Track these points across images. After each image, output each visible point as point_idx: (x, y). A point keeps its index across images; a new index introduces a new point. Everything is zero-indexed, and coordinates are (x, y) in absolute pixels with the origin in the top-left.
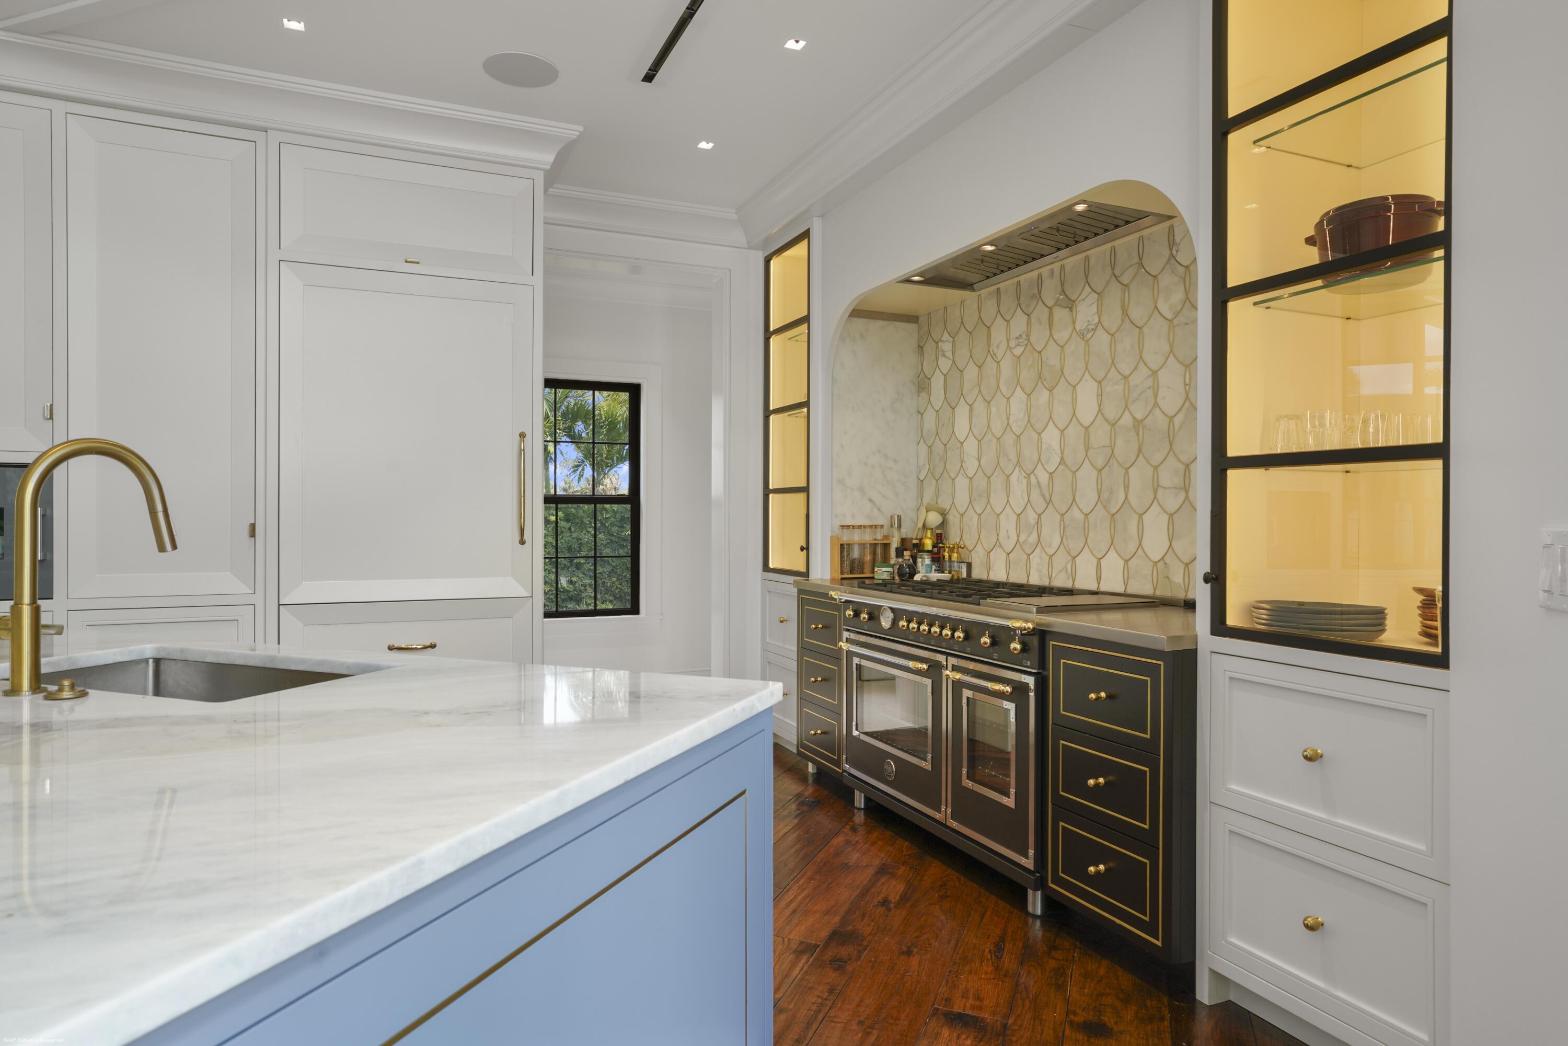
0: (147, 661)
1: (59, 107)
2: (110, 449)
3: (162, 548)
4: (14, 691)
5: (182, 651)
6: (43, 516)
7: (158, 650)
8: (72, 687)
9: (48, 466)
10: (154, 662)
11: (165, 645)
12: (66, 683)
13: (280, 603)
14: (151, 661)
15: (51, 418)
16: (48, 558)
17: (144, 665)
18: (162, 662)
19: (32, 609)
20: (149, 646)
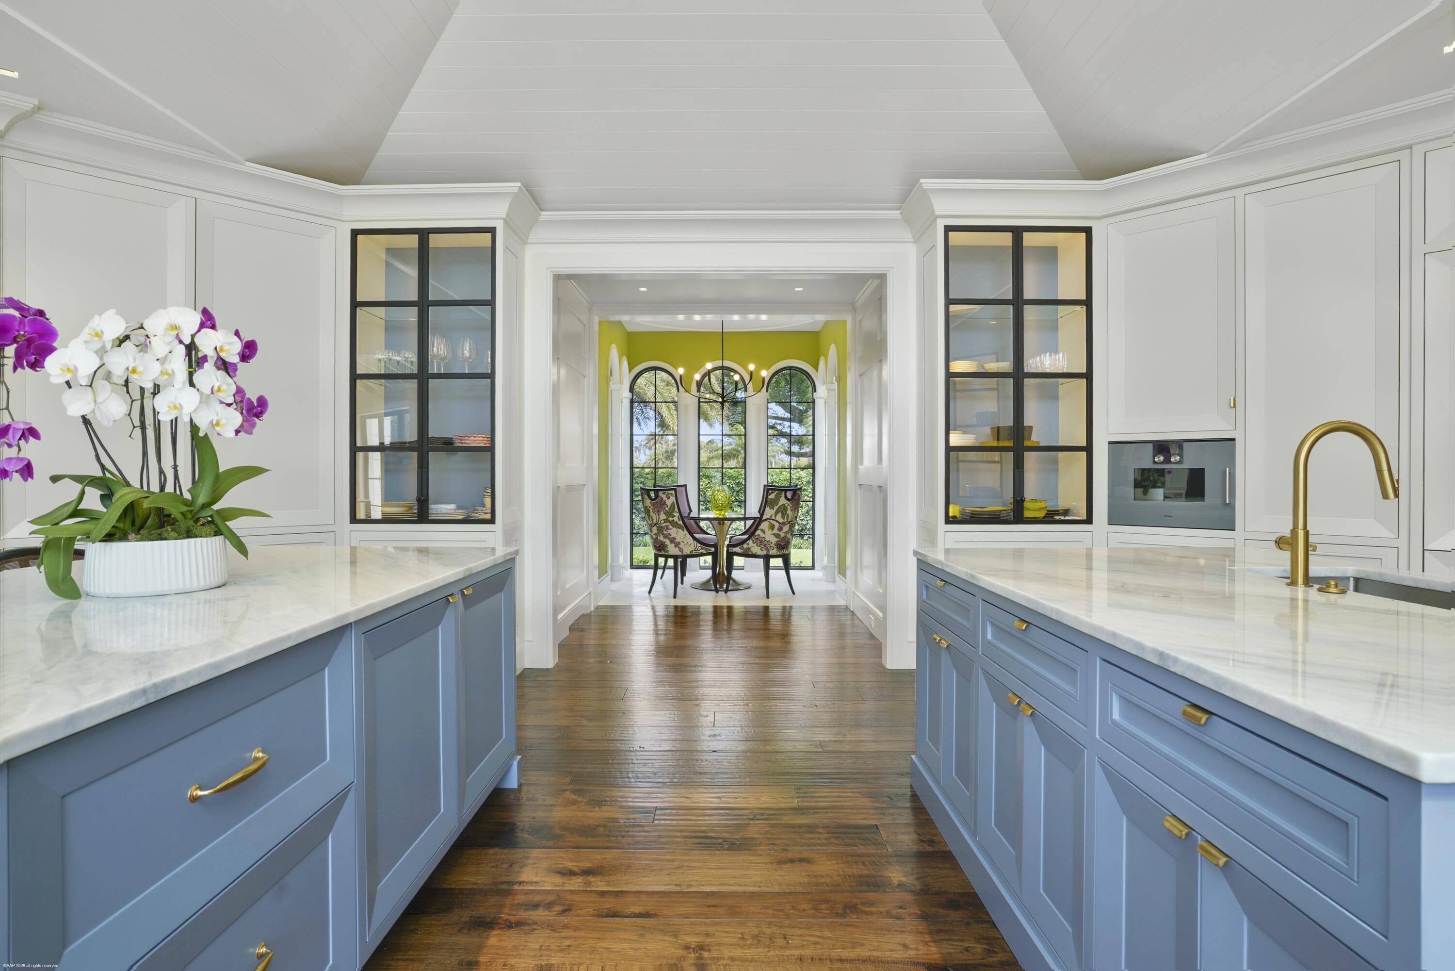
0: (1348, 578)
1: (1239, 193)
2: (1352, 427)
3: (1385, 496)
4: (1293, 583)
5: (1380, 574)
6: (1230, 473)
7: (1358, 571)
8: (1336, 586)
9: (1315, 438)
10: (1354, 580)
11: (1364, 569)
12: (1332, 583)
13: (1425, 548)
14: (1352, 579)
15: (1234, 406)
16: (1232, 502)
17: (1346, 581)
18: (1360, 581)
19: (1304, 532)
20: (1350, 568)
